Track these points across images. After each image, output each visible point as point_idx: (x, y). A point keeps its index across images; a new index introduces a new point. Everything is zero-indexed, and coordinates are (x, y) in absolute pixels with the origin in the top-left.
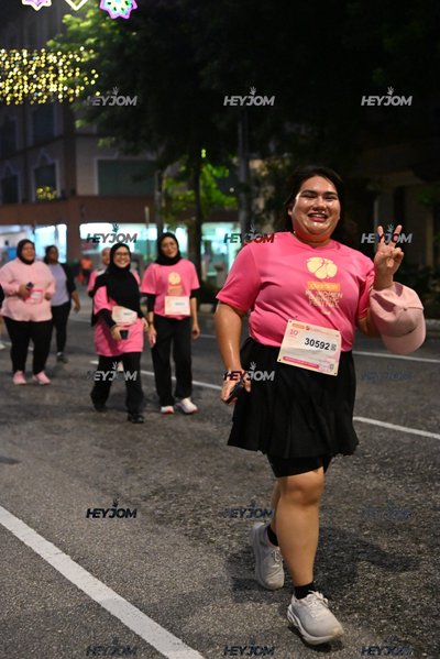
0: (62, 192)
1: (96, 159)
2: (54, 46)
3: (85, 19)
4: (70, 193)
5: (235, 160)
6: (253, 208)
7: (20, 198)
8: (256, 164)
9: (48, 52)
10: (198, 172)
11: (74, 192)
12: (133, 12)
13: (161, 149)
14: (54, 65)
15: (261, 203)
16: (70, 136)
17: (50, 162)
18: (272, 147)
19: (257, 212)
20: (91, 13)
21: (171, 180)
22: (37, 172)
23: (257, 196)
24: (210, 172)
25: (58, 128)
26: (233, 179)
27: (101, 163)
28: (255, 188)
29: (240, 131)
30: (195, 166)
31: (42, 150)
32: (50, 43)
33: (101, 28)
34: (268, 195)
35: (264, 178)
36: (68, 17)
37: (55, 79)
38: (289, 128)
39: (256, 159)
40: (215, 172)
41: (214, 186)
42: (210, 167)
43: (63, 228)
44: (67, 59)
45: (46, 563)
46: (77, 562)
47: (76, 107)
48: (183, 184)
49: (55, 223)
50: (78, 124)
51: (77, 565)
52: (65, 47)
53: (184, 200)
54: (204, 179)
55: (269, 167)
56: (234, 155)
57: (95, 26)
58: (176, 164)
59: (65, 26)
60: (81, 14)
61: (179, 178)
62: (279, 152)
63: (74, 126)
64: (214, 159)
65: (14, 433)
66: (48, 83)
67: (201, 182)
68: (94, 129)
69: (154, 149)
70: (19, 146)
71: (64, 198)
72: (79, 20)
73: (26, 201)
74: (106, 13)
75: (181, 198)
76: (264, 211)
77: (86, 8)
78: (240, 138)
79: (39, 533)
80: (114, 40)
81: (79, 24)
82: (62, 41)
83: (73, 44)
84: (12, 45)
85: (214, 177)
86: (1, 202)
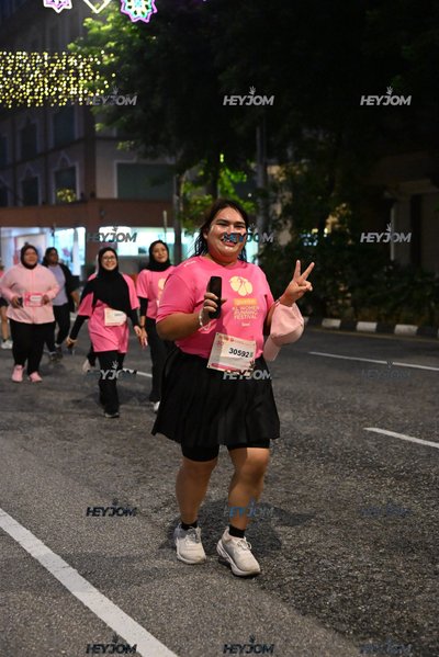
0: (82, 195)
1: (116, 162)
2: (75, 50)
3: (106, 23)
4: (89, 197)
5: (253, 165)
6: (271, 213)
7: (40, 200)
8: (274, 170)
10: (217, 177)
11: (93, 195)
12: (153, 16)
13: (180, 154)
15: (278, 209)
16: (90, 139)
17: (70, 164)
18: (290, 153)
19: (274, 218)
20: (111, 17)
21: (189, 184)
22: (57, 174)
23: (275, 202)
24: (228, 177)
25: (78, 132)
26: (251, 184)
27: (120, 166)
28: (272, 194)
29: (258, 136)
30: (213, 170)
31: (63, 154)
32: (71, 46)
33: (121, 32)
34: (285, 200)
35: (281, 184)
36: (89, 20)
38: (307, 134)
39: (272, 164)
40: (233, 177)
41: (232, 191)
42: (228, 171)
43: (81, 231)
45: (52, 577)
46: (84, 576)
47: (95, 111)
48: (200, 189)
49: (74, 225)
50: (98, 126)
51: (84, 580)
52: (85, 50)
53: (201, 205)
54: (222, 183)
55: (286, 173)
56: (251, 161)
57: (115, 30)
58: (194, 169)
59: (86, 29)
60: (102, 18)
61: (197, 182)
62: (297, 157)
63: (94, 129)
64: (233, 164)
65: (27, 438)
67: (219, 187)
68: (114, 133)
69: (172, 153)
70: (39, 149)
71: (84, 201)
72: (99, 23)
73: (46, 202)
74: (127, 17)
75: (199, 202)
76: (281, 217)
77: (107, 12)
78: (258, 144)
79: (47, 545)
80: (135, 44)
81: (99, 27)
82: (83, 44)
83: (93, 48)
84: (33, 47)
85: (232, 181)
86: (20, 204)
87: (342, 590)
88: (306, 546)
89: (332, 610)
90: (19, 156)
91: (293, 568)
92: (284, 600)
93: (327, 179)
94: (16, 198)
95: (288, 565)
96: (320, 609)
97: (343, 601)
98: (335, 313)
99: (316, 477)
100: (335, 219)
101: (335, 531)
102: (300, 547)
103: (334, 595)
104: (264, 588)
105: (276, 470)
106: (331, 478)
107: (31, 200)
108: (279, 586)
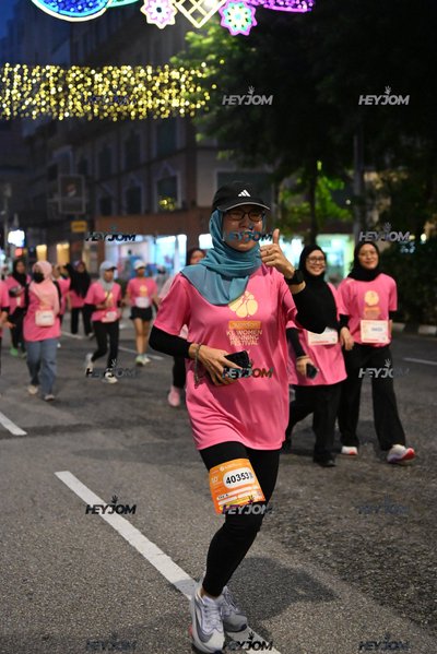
0: (184, 203)
1: (216, 171)
2: (177, 63)
3: (206, 36)
4: (190, 205)
5: (351, 173)
6: (368, 220)
7: (143, 208)
8: (371, 177)
9: (171, 68)
10: (314, 185)
11: (194, 203)
12: (253, 29)
13: (278, 162)
14: (177, 81)
15: (375, 216)
16: (192, 149)
17: (172, 174)
18: (387, 160)
19: (370, 225)
20: (212, 31)
21: (287, 192)
22: (160, 183)
23: (371, 209)
24: (325, 185)
25: (180, 142)
26: (348, 192)
27: (220, 175)
28: (369, 201)
29: (356, 143)
30: (311, 178)
31: (165, 164)
32: (174, 59)
33: (221, 45)
34: (382, 207)
35: (378, 191)
36: (191, 34)
37: (177, 94)
38: (404, 140)
39: (370, 171)
40: (330, 185)
41: (329, 198)
42: (325, 179)
43: (183, 238)
44: (190, 75)
45: (148, 563)
46: (177, 562)
47: (197, 121)
48: (298, 197)
49: (176, 233)
50: (199, 137)
51: (177, 566)
52: (187, 63)
53: (299, 212)
54: (320, 191)
55: (383, 180)
56: (349, 168)
57: (217, 43)
58: (293, 176)
59: (188, 43)
60: (203, 32)
61: (296, 190)
62: (394, 166)
63: (194, 139)
64: (330, 172)
65: (127, 437)
66: (170, 98)
67: (317, 195)
68: (215, 142)
69: (271, 162)
70: (143, 159)
71: (185, 209)
72: (201, 37)
73: (149, 211)
74: (226, 31)
75: (296, 210)
76: (378, 223)
77: (208, 25)
78: (356, 152)
79: (143, 533)
80: (234, 56)
81: (200, 40)
82: (185, 58)
83: (195, 61)
84: (137, 62)
85: (330, 189)
86: (124, 213)
87: (420, 583)
88: (388, 543)
89: (410, 602)
90: (123, 167)
91: (375, 562)
92: (363, 591)
93: (424, 187)
94: (120, 207)
95: (369, 559)
96: (398, 599)
97: (420, 594)
98: (432, 320)
99: (402, 479)
100: (433, 226)
101: (417, 529)
102: (382, 543)
103: (412, 588)
104: (345, 579)
105: (364, 471)
106: (417, 479)
107: (134, 209)
108: (360, 578)
